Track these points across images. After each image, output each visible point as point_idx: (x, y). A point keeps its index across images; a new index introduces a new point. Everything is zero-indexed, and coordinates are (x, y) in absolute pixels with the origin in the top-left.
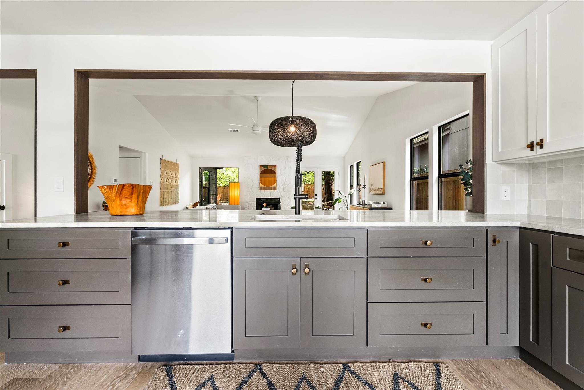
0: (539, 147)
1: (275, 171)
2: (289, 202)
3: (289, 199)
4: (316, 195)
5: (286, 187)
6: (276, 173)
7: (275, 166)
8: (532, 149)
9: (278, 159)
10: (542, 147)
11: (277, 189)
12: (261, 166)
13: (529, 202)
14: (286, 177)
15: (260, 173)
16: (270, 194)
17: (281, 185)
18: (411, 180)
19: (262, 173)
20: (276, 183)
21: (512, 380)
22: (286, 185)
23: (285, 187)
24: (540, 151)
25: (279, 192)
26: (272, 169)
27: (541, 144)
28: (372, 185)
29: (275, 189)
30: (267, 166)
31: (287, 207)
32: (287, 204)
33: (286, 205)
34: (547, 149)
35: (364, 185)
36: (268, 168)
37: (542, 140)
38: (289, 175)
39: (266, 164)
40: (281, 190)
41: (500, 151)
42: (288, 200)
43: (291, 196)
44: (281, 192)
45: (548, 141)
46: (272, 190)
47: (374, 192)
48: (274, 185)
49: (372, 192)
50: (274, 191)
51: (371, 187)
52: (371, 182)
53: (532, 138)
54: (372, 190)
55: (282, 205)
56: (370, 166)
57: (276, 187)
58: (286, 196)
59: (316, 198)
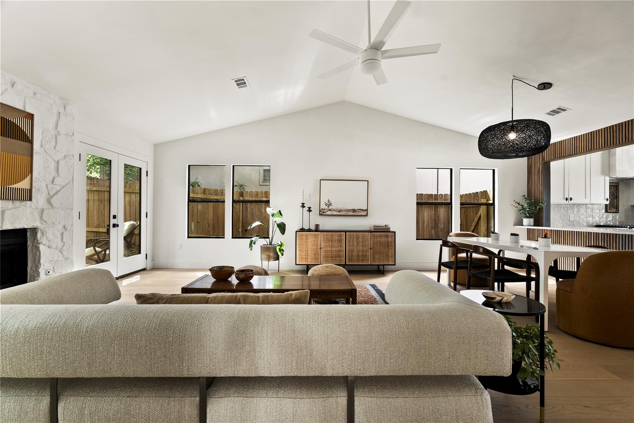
1: (29, 135)
2: (65, 240)
3: (66, 229)
4: (115, 217)
5: (58, 192)
6: (31, 142)
7: (30, 116)
11: (32, 196)
14: (58, 162)
17: (44, 184)
20: (29, 178)
22: (58, 188)
23: (53, 192)
24: (570, 202)
25: (38, 208)
27: (571, 199)
28: (328, 205)
29: (28, 195)
31: (59, 257)
33: (56, 248)
34: (573, 201)
40: (44, 202)
42: (62, 234)
44: (43, 210)
46: (11, 202)
47: (335, 213)
48: (24, 184)
49: (329, 213)
50: (17, 203)
51: (323, 206)
52: (324, 200)
53: (566, 196)
54: (330, 210)
55: (47, 248)
56: (321, 180)
57: (31, 190)
58: (58, 222)
59: (115, 226)
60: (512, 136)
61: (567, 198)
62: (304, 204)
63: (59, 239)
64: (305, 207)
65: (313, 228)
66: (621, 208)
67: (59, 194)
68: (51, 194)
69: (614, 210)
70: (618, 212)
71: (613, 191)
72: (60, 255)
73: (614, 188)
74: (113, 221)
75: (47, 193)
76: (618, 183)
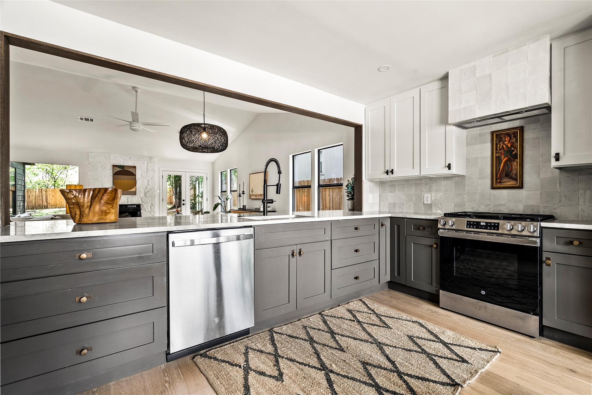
0: (391, 173)
1: (135, 173)
2: (152, 209)
3: (153, 205)
4: (184, 200)
6: (135, 175)
7: (135, 167)
8: (388, 174)
9: (138, 159)
10: (392, 174)
11: (137, 193)
12: (114, 166)
13: (380, 203)
14: (148, 181)
15: (114, 175)
16: (127, 201)
17: (143, 189)
18: (293, 188)
19: (115, 174)
20: (135, 187)
21: (392, 297)
22: (149, 190)
23: (147, 192)
24: (392, 176)
25: (140, 197)
26: (131, 170)
27: (392, 172)
28: (252, 192)
29: (135, 193)
30: (124, 166)
31: (149, 215)
32: (150, 211)
33: (148, 212)
34: (395, 175)
35: (243, 191)
36: (124, 168)
37: (392, 170)
38: (152, 178)
39: (121, 164)
40: (142, 195)
41: (370, 173)
42: (151, 207)
43: (155, 202)
44: (142, 198)
45: (395, 171)
46: (130, 196)
47: (255, 198)
48: (133, 190)
49: (253, 197)
50: (133, 196)
51: (251, 193)
52: (251, 189)
53: (388, 168)
54: (253, 195)
55: (144, 211)
56: (250, 174)
57: (136, 191)
58: (148, 202)
59: (184, 204)
60: (205, 135)
61: (388, 171)
62: (244, 191)
63: (150, 208)
64: (244, 193)
65: (242, 207)
66: (529, 178)
67: (149, 192)
68: (146, 192)
69: (511, 183)
70: (521, 187)
71: (509, 145)
72: (150, 214)
73: (510, 138)
74: (183, 202)
75: (144, 192)
76: (522, 129)
